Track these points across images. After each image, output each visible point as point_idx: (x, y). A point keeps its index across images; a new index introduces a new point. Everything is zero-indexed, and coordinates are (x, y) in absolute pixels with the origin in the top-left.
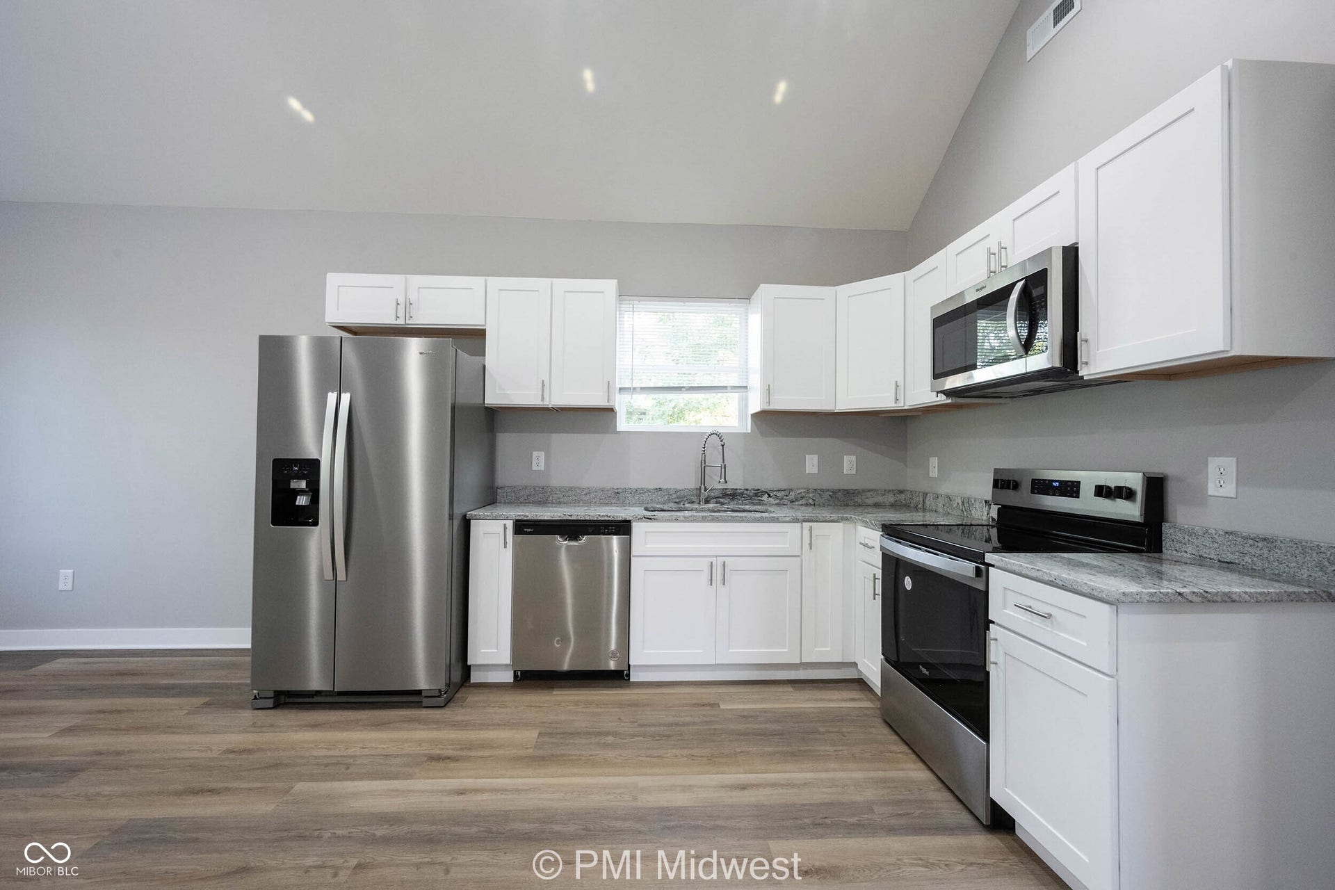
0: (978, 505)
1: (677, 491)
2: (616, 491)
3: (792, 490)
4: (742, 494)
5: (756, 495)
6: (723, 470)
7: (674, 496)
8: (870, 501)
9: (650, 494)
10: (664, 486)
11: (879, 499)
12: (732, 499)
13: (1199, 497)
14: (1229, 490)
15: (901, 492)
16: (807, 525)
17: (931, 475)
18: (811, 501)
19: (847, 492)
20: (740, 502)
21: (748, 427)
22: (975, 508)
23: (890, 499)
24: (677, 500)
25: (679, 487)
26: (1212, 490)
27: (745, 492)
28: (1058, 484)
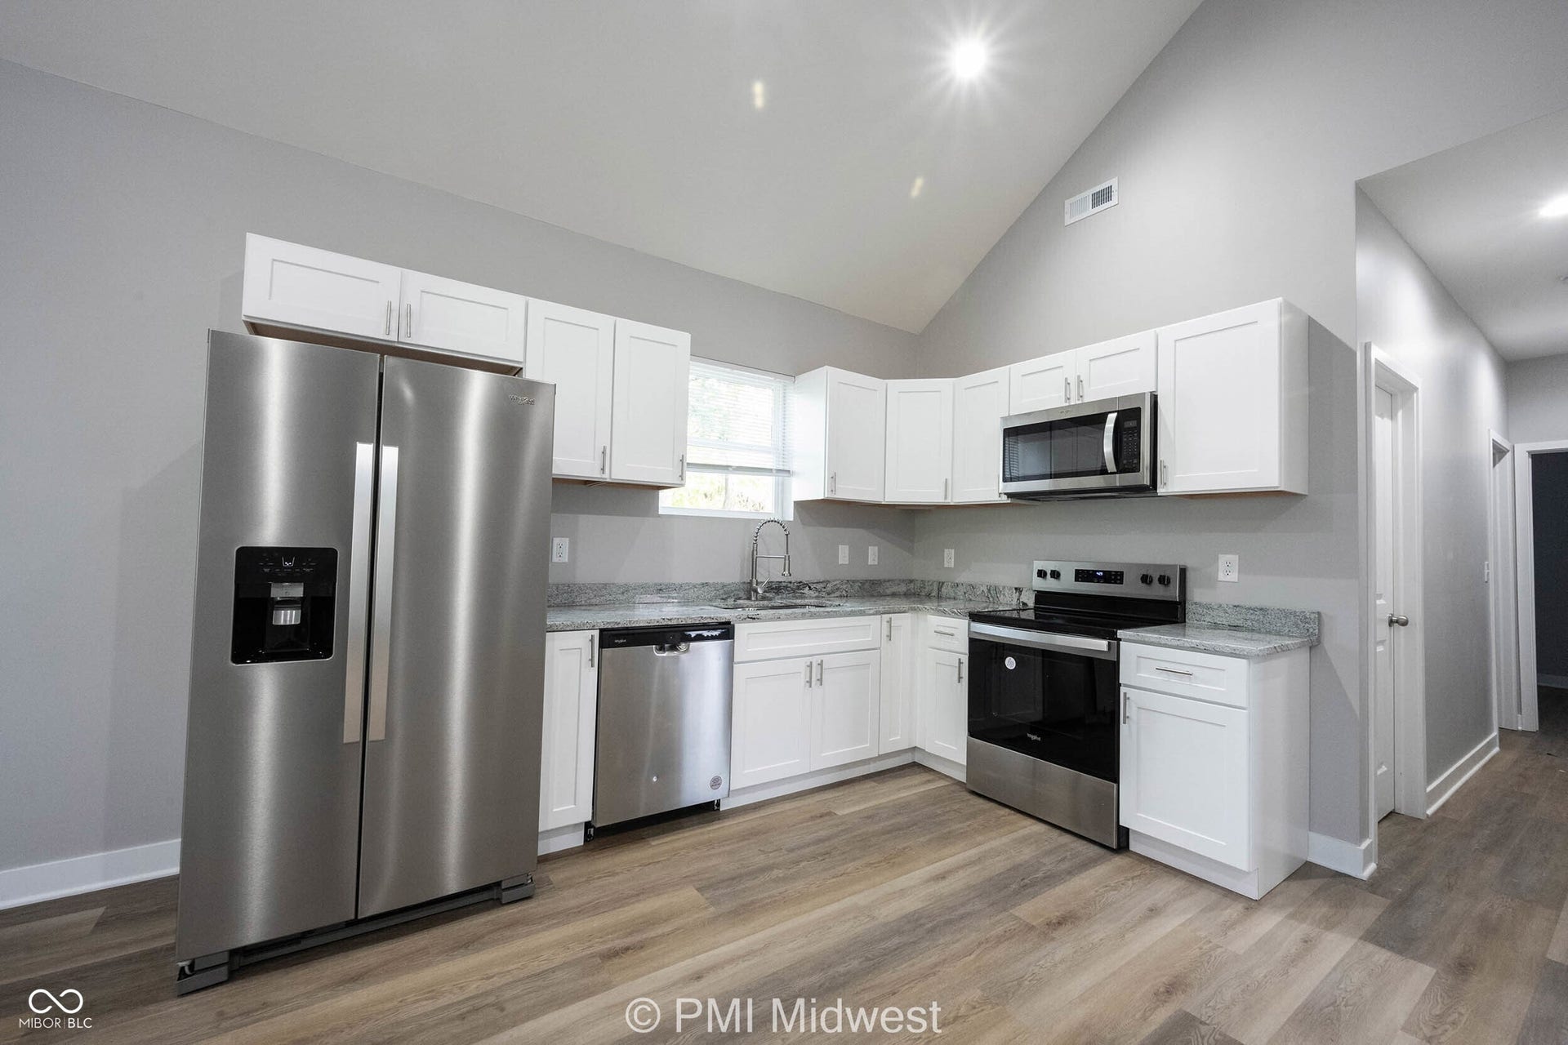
0: (1007, 592)
1: (724, 586)
2: (659, 588)
3: (828, 582)
4: (787, 587)
5: (798, 587)
6: (787, 561)
7: (722, 591)
8: (888, 592)
9: (696, 589)
10: (711, 581)
11: (895, 589)
12: (777, 593)
13: (1212, 581)
14: (1234, 577)
15: (911, 581)
16: (886, 617)
17: (946, 566)
18: (844, 593)
19: (875, 583)
20: (784, 596)
21: (790, 515)
22: (1004, 594)
23: (903, 588)
24: (724, 597)
25: (726, 581)
26: (1221, 576)
27: (789, 585)
28: (1102, 574)
